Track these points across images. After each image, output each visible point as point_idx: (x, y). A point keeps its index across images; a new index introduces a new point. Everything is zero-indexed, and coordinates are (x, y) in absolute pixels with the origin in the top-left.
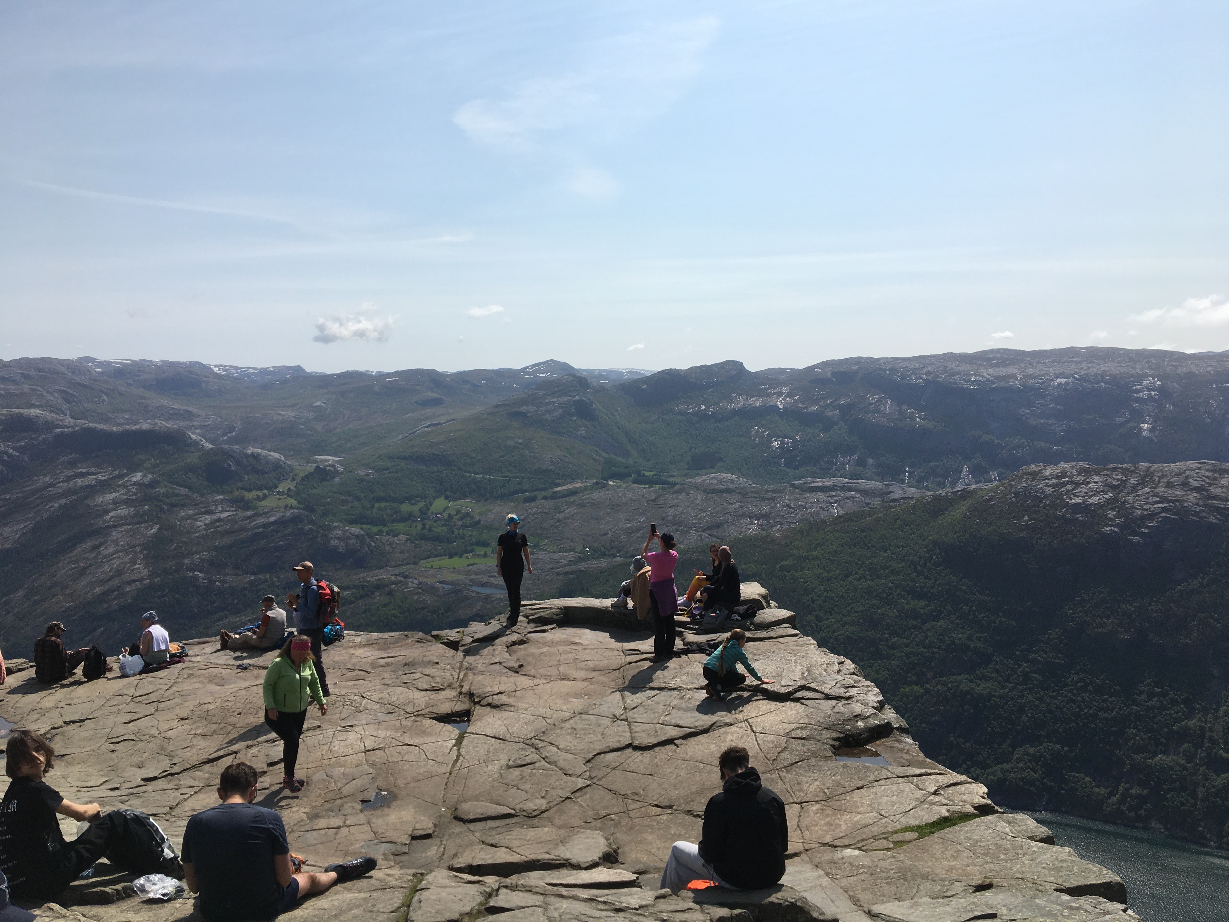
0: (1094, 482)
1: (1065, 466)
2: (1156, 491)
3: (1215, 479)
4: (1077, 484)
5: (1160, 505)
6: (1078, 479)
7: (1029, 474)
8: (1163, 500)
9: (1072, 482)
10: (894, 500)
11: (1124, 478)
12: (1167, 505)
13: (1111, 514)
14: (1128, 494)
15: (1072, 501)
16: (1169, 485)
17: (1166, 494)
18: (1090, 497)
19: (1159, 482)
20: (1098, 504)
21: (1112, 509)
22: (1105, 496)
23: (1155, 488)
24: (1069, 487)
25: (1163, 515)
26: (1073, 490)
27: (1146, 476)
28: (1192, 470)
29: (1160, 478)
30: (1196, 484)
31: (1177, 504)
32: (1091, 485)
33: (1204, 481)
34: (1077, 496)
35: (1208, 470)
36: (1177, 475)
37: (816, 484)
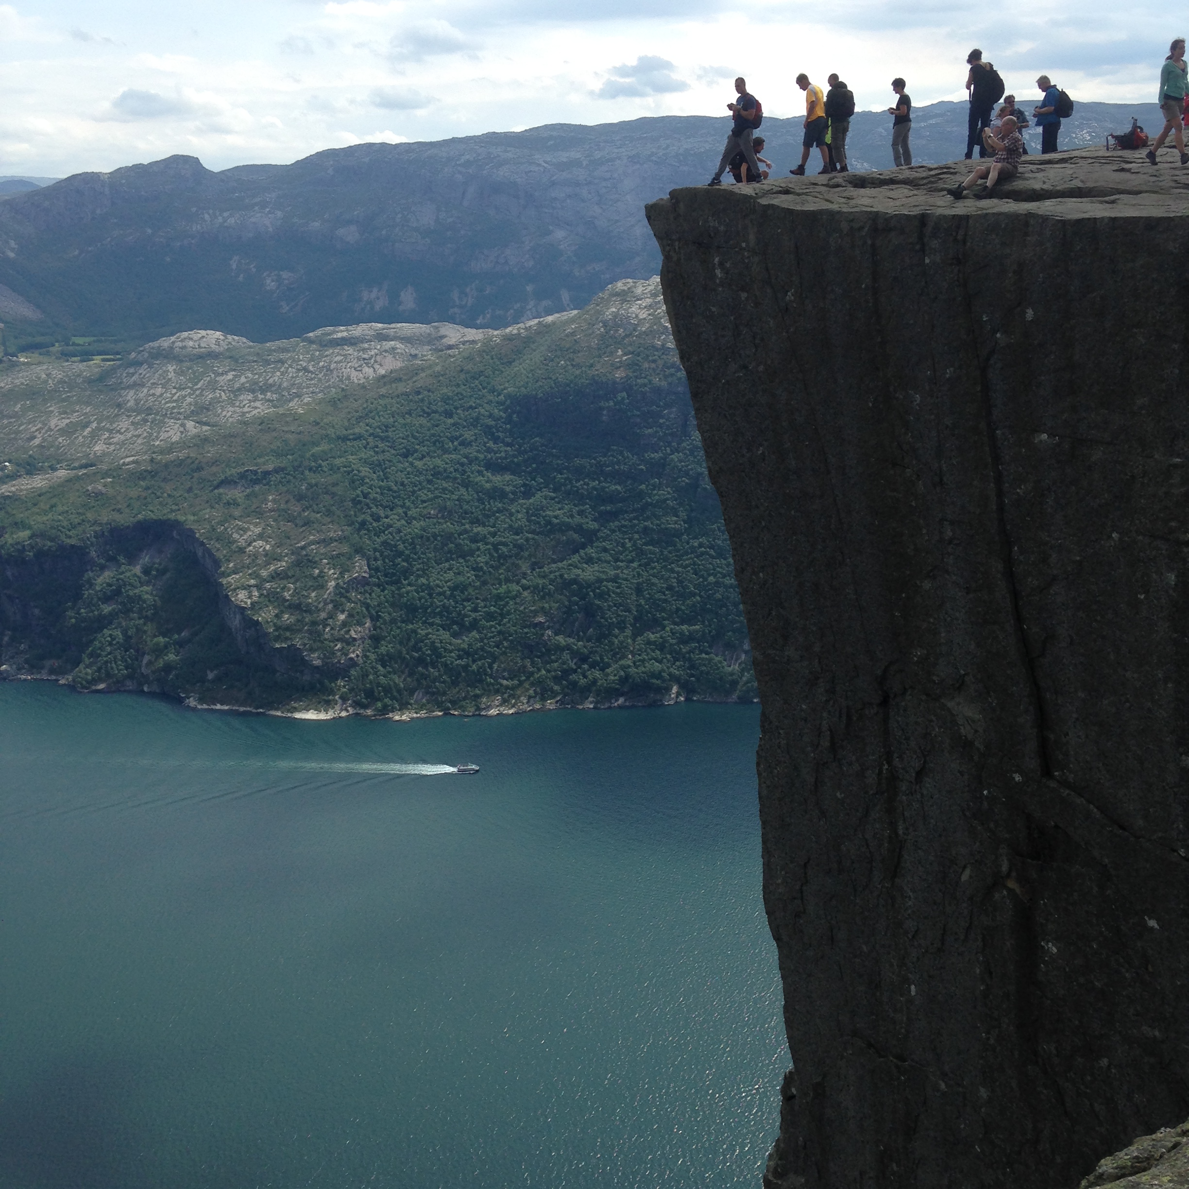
7: (617, 294)
10: (450, 347)
37: (340, 335)
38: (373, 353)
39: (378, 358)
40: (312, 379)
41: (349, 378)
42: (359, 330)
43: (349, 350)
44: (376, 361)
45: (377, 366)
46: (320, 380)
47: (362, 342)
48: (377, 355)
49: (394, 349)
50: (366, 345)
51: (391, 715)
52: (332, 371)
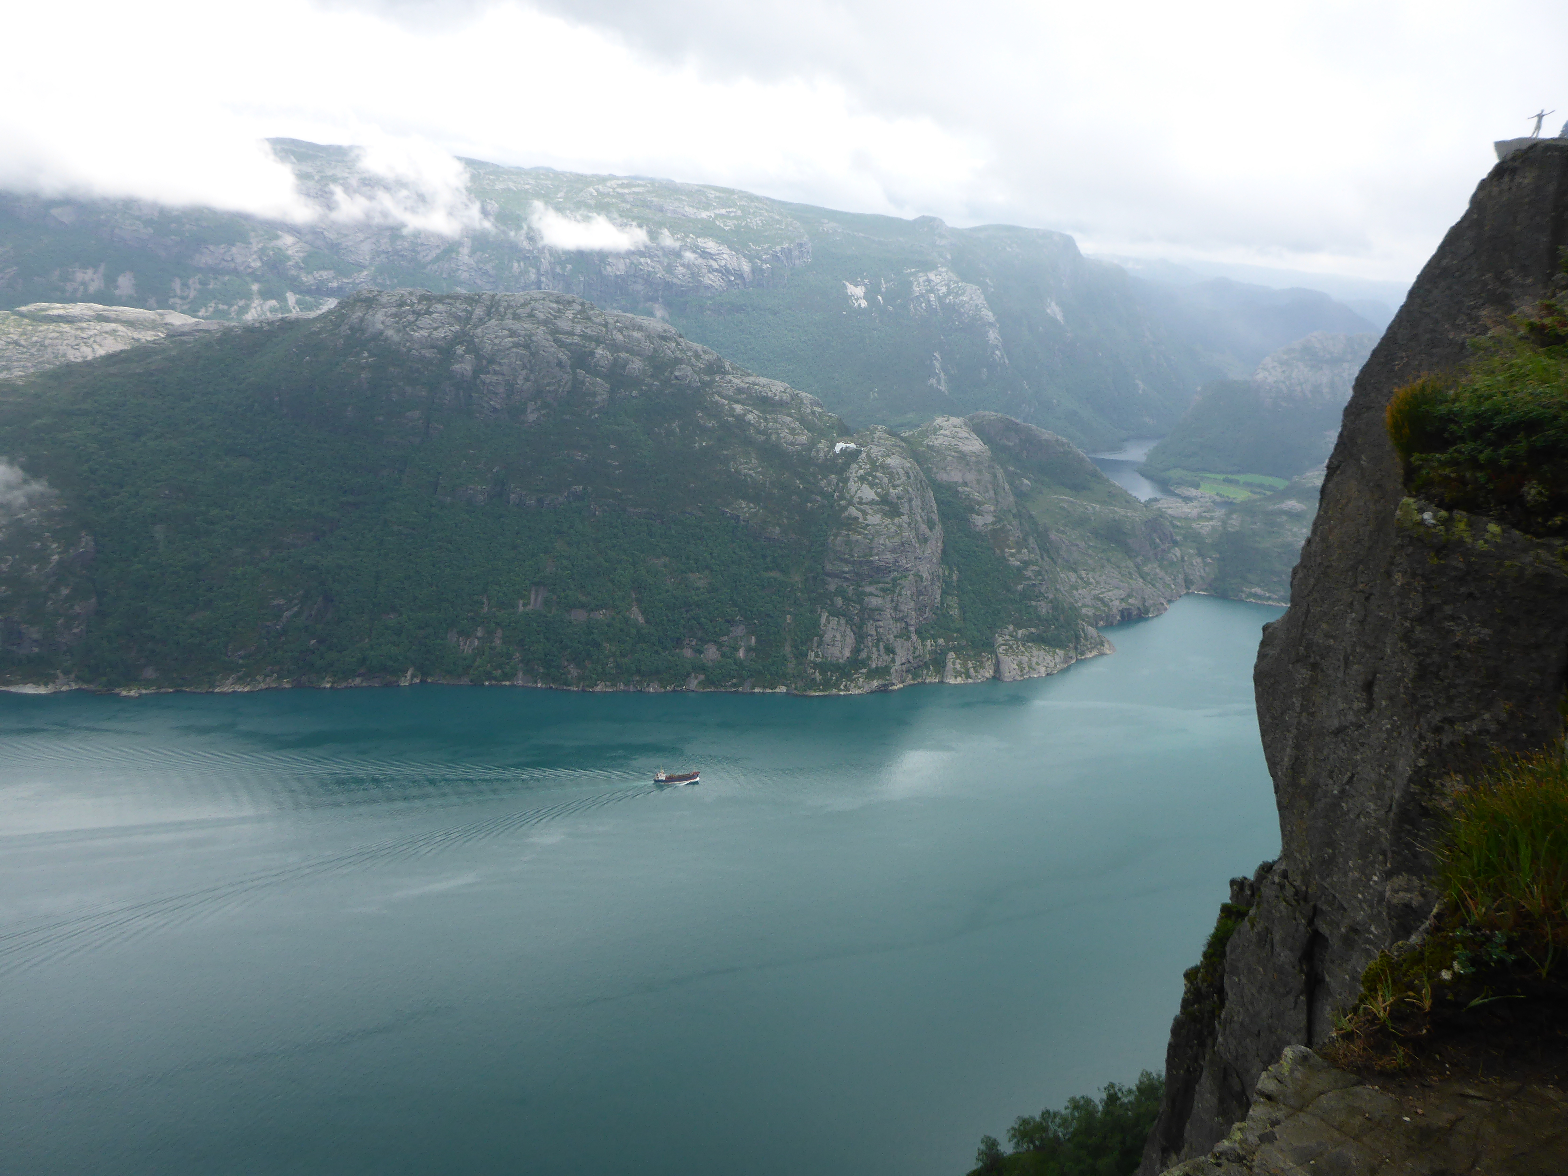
0: (436, 312)
1: (402, 292)
2: (503, 322)
3: (559, 310)
4: (418, 314)
5: (510, 339)
6: (420, 307)
7: (362, 301)
8: (513, 333)
9: (414, 312)
10: (181, 334)
11: (469, 308)
12: (515, 339)
13: (460, 349)
14: (476, 327)
15: (417, 334)
16: (516, 317)
17: (514, 327)
18: (436, 329)
19: (505, 313)
20: (445, 337)
21: (461, 343)
22: (452, 328)
23: (502, 320)
24: (411, 318)
25: (514, 350)
26: (416, 320)
27: (492, 306)
28: (536, 300)
29: (506, 309)
30: (541, 316)
31: (527, 338)
32: (435, 315)
33: (549, 313)
34: (421, 328)
35: (551, 302)
36: (524, 305)
37: (55, 312)
38: (91, 333)
39: (98, 339)
40: (22, 353)
41: (64, 355)
42: (77, 309)
43: (65, 327)
44: (95, 342)
45: (96, 346)
46: (32, 355)
47: (80, 321)
48: (96, 335)
49: (115, 331)
50: (84, 325)
51: (117, 691)
52: (46, 347)
